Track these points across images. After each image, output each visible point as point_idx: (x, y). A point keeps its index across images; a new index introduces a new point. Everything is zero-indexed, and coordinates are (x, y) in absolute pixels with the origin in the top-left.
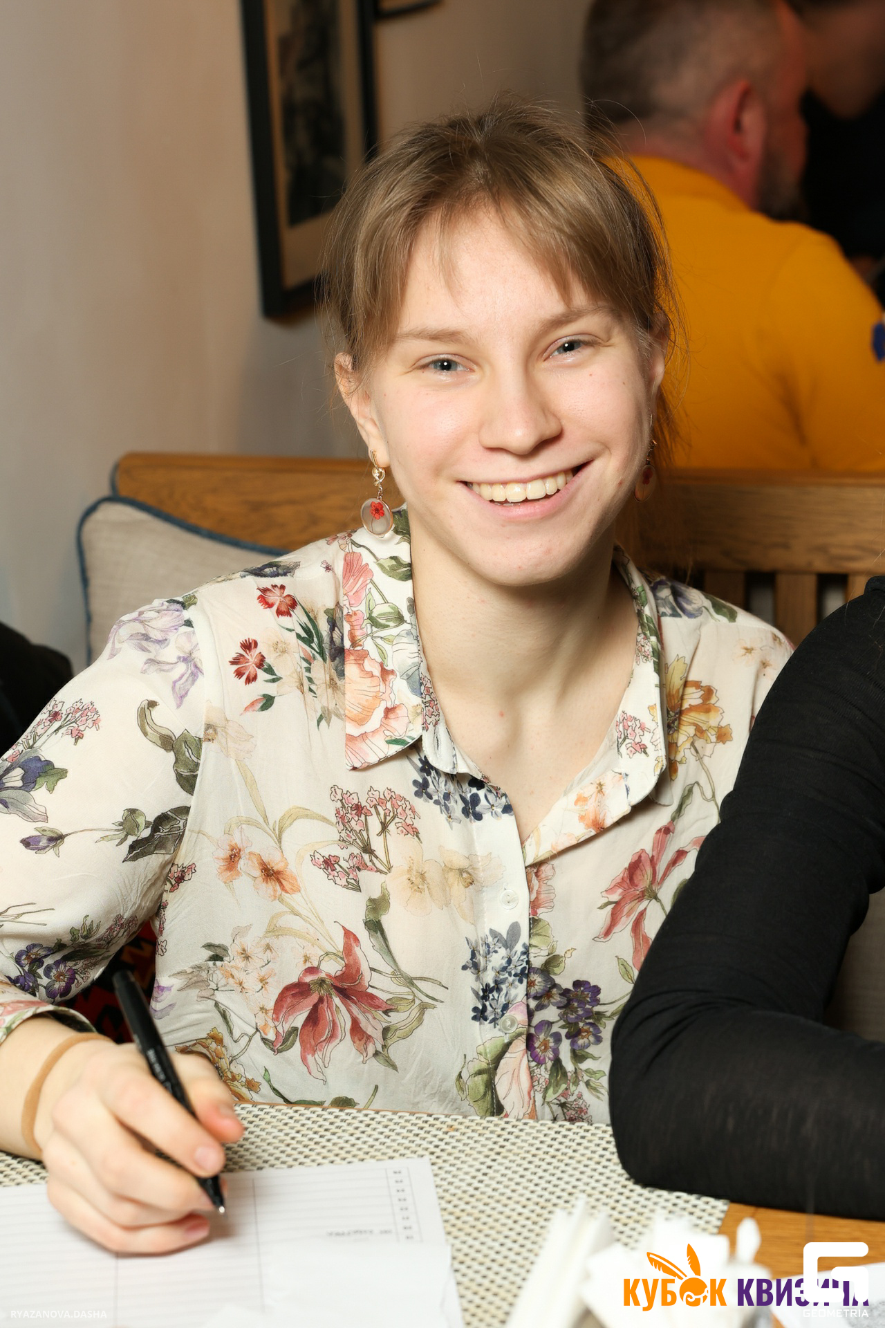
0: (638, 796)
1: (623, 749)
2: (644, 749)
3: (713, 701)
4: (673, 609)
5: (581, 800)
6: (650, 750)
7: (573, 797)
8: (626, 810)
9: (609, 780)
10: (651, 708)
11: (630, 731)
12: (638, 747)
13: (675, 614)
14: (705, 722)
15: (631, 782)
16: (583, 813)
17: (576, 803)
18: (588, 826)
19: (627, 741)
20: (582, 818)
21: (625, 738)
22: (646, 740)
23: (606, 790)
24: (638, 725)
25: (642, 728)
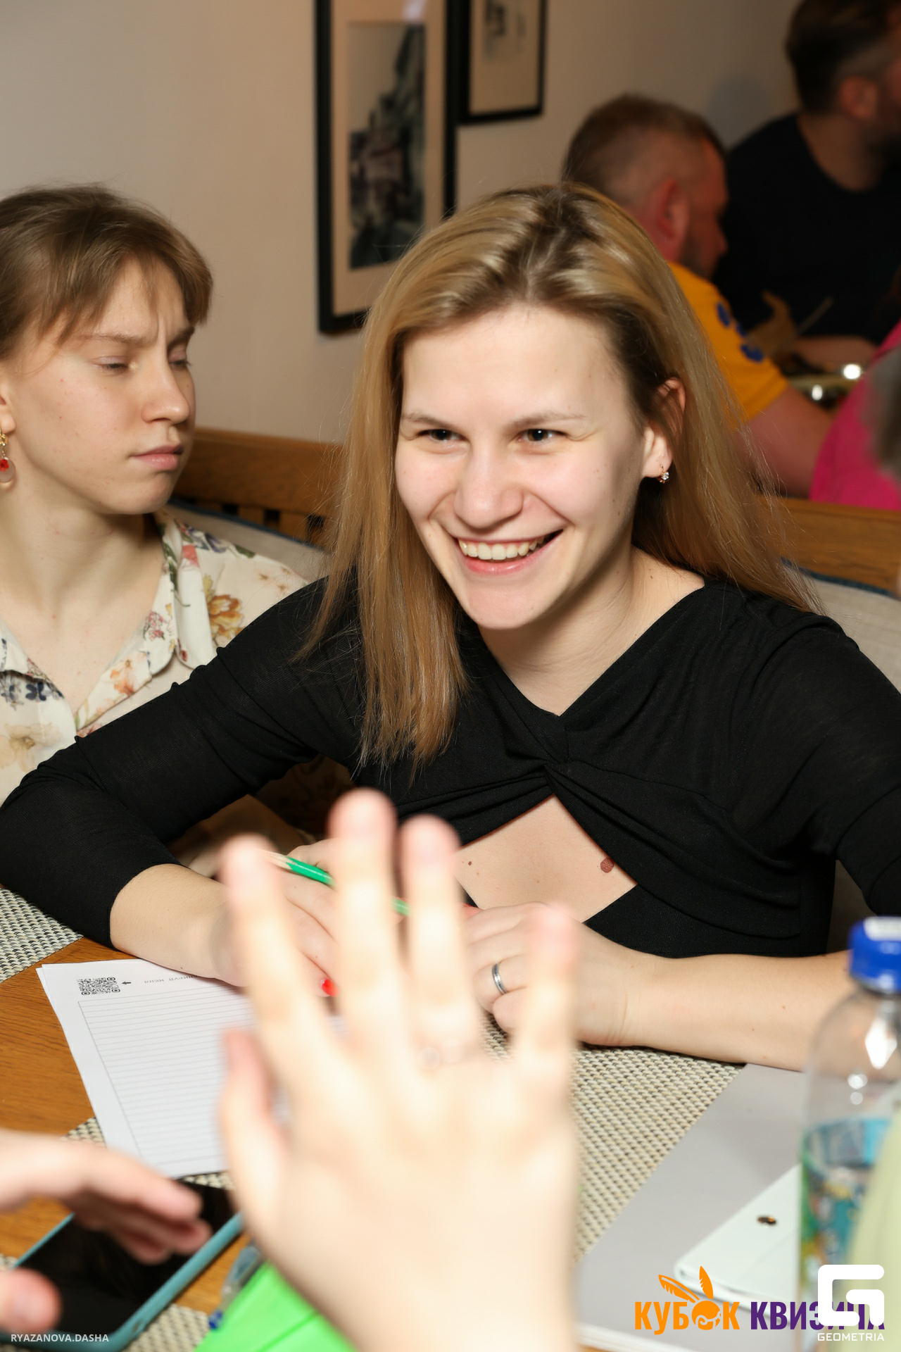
0: (156, 668)
1: (147, 635)
2: (161, 635)
3: (237, 609)
4: (204, 544)
5: (115, 674)
6: (166, 635)
7: (109, 672)
8: (148, 677)
9: (134, 657)
10: (168, 606)
11: (152, 622)
12: (157, 634)
13: (205, 547)
14: (227, 624)
15: (152, 658)
16: (117, 683)
17: (111, 676)
18: (121, 692)
19: (150, 629)
20: (116, 687)
21: (149, 627)
22: (163, 628)
23: (133, 664)
24: (158, 618)
25: (161, 620)
